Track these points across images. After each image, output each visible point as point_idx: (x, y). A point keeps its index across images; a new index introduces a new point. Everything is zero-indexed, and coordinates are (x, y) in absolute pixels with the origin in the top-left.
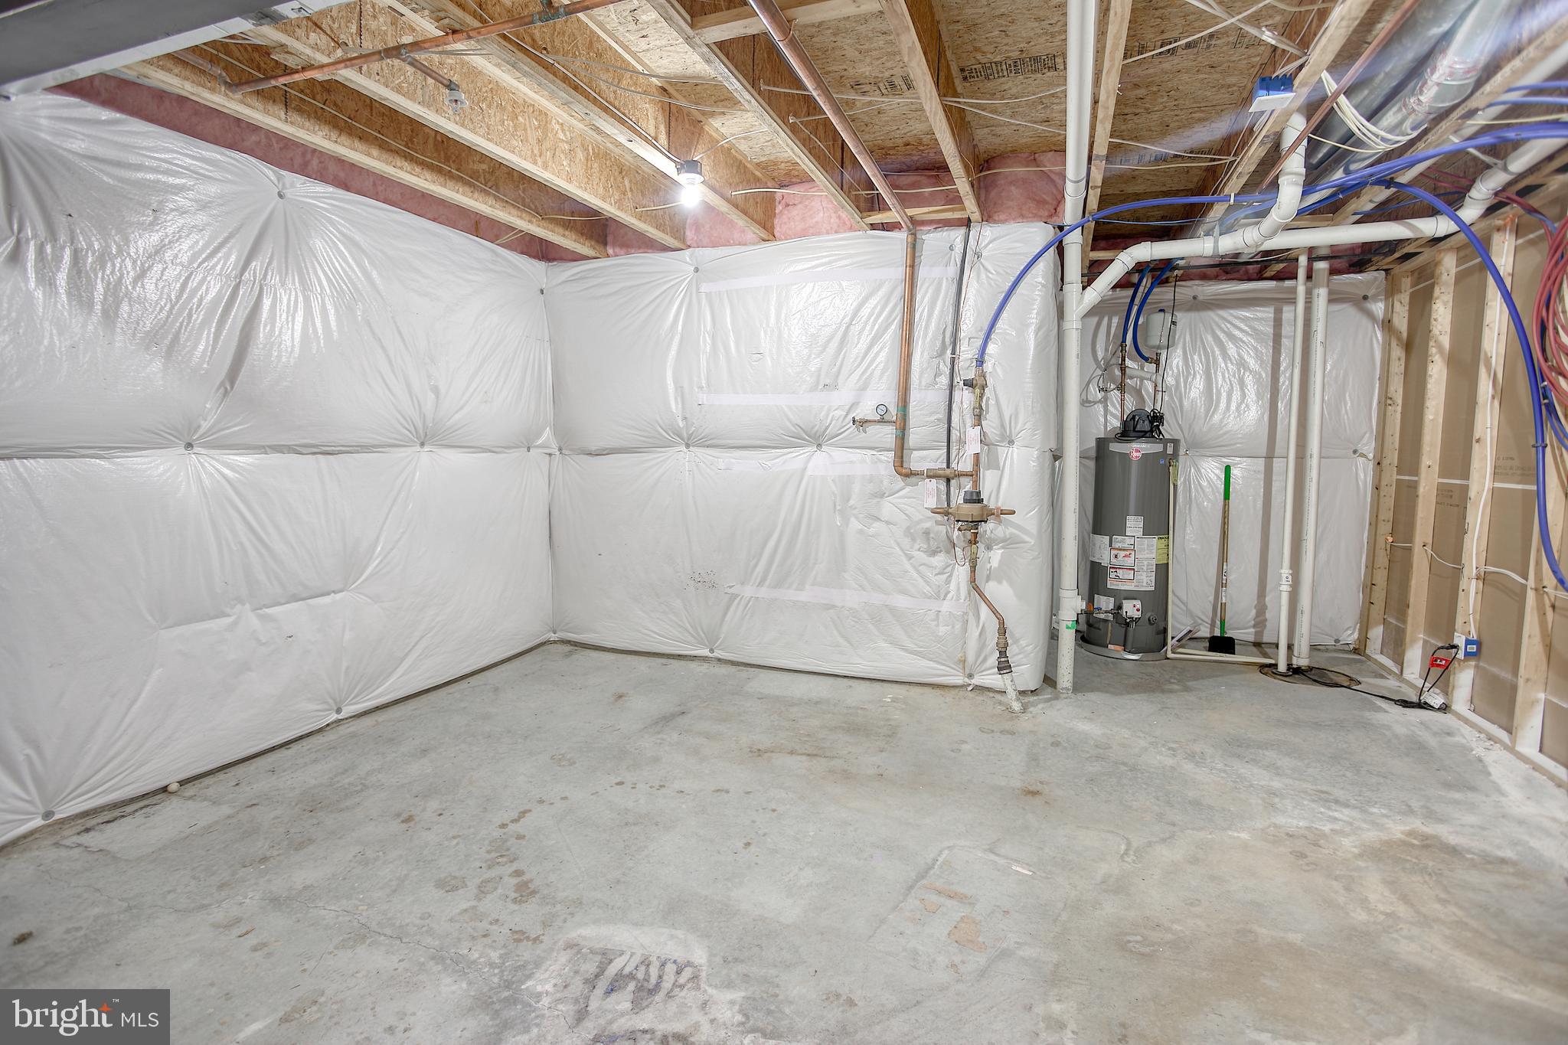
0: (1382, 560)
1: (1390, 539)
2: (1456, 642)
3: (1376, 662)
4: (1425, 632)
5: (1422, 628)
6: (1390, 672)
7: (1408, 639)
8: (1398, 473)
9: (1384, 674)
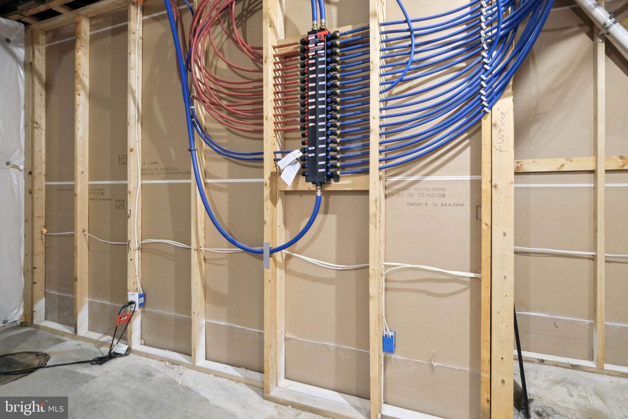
0: (40, 247)
1: (45, 231)
2: (130, 299)
3: (46, 328)
4: (90, 296)
5: (87, 294)
6: (64, 334)
7: (78, 306)
8: (47, 180)
9: (59, 337)
